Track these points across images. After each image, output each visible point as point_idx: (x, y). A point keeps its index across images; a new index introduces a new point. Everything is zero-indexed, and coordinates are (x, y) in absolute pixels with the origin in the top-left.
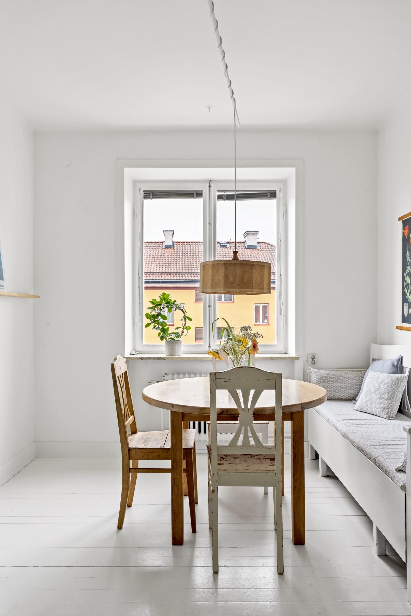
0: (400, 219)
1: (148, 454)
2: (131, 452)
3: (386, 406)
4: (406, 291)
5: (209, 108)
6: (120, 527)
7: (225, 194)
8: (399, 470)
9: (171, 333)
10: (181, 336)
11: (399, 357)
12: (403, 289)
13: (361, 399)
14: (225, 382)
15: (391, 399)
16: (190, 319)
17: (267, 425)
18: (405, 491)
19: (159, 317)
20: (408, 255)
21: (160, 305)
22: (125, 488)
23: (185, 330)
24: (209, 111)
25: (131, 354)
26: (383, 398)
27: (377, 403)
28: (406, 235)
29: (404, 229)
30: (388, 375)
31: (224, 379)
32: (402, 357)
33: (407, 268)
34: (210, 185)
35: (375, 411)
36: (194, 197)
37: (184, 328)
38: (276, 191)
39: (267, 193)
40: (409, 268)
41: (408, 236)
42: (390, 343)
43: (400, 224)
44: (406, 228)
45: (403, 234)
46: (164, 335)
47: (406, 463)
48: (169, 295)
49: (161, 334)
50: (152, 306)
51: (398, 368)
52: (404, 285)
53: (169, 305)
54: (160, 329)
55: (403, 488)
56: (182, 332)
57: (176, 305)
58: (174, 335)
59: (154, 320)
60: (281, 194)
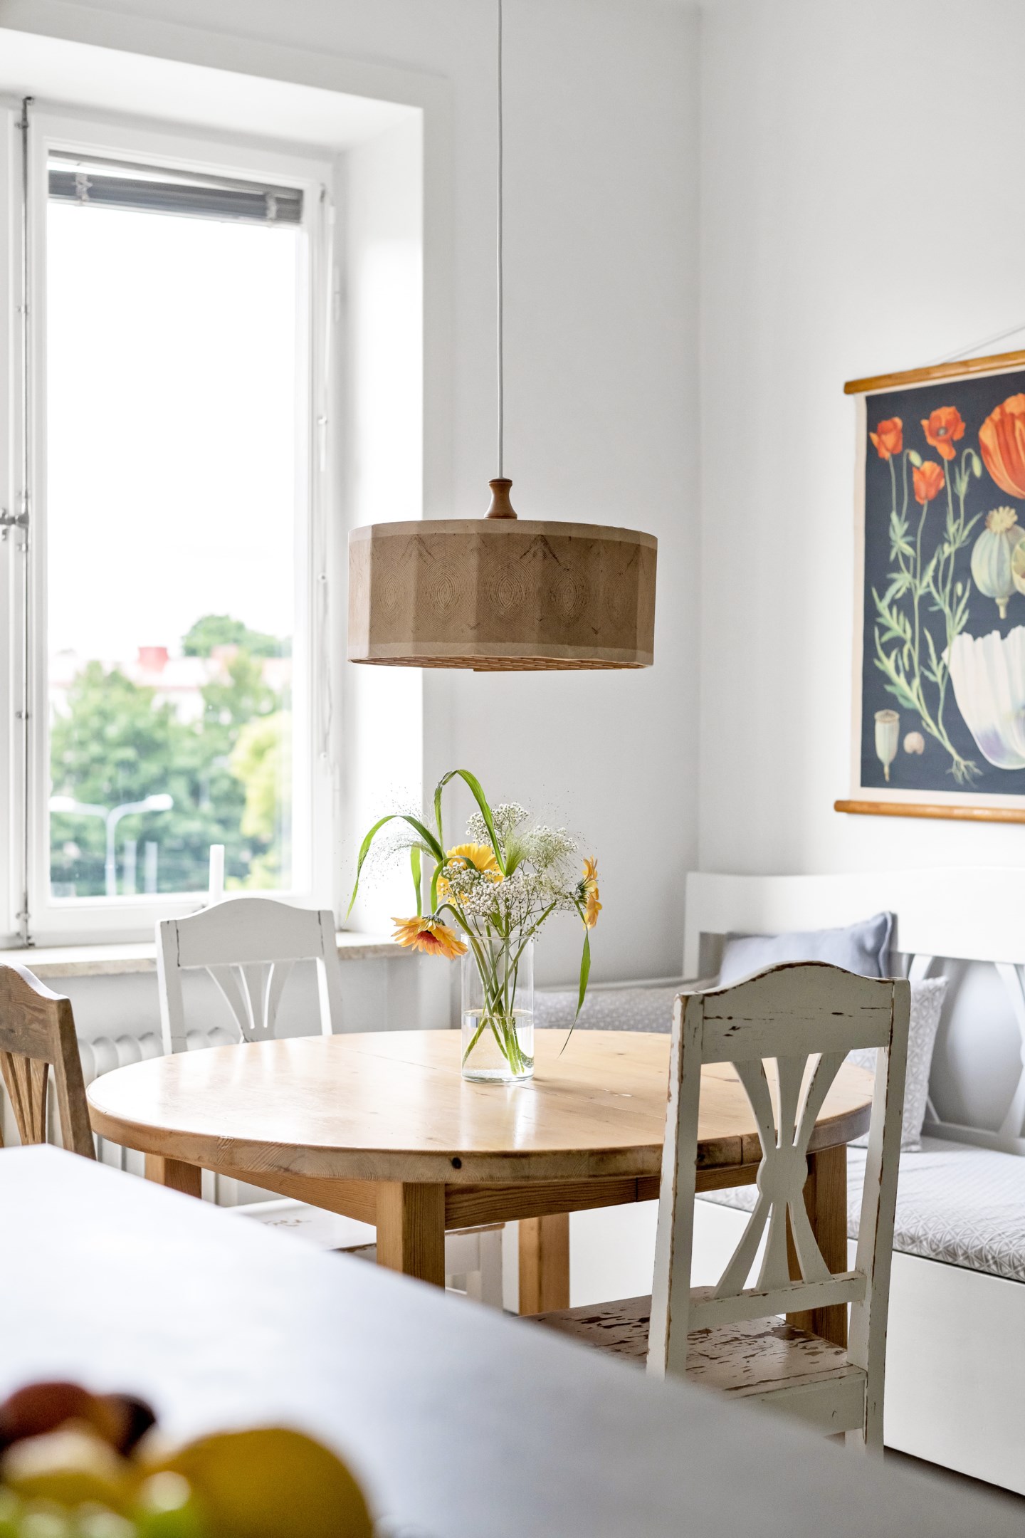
0: (851, 388)
4: (886, 665)
7: (83, 174)
12: (871, 655)
14: (732, 1032)
20: (900, 532)
28: (886, 455)
29: (872, 426)
31: (730, 1018)
32: (894, 918)
33: (892, 581)
38: (300, 193)
39: (262, 198)
40: (902, 581)
41: (897, 458)
42: (789, 866)
43: (854, 410)
44: (886, 424)
45: (871, 450)
51: (879, 957)
52: (877, 643)
60: (330, 212)
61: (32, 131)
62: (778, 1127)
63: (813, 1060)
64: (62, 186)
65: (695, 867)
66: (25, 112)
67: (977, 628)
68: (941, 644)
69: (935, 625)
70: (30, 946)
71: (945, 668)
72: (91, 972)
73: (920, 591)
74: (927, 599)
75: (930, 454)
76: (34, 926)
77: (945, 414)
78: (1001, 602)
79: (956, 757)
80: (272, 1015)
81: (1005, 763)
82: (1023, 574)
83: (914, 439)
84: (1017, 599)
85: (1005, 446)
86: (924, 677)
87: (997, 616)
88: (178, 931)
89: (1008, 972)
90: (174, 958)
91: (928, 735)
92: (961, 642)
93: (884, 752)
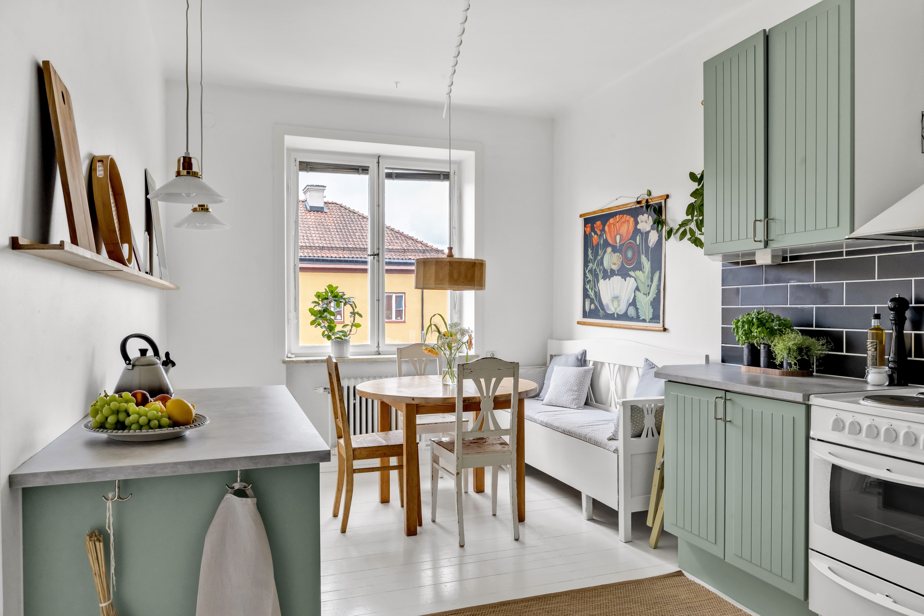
0: (581, 216)
1: (374, 452)
2: (355, 452)
3: (576, 397)
4: (588, 287)
5: (397, 84)
6: (344, 530)
7: (394, 172)
8: (610, 439)
9: (337, 332)
10: (349, 334)
11: (583, 351)
12: (584, 284)
13: (548, 395)
14: (471, 372)
15: (579, 390)
16: (361, 316)
17: (467, 422)
18: (618, 453)
19: (325, 314)
20: (590, 253)
21: (327, 299)
22: (350, 490)
23: (354, 328)
24: (397, 87)
25: (287, 357)
26: (572, 390)
27: (567, 395)
28: (588, 233)
29: (585, 226)
30: (575, 368)
31: (470, 369)
32: (586, 351)
33: (589, 266)
34: (379, 161)
35: (565, 403)
36: (359, 173)
37: (352, 325)
38: (449, 173)
39: (440, 175)
40: (591, 265)
41: (590, 234)
43: (581, 221)
44: (587, 225)
45: (585, 232)
46: (330, 334)
47: (616, 432)
48: (337, 287)
49: (326, 333)
50: (316, 300)
51: (582, 361)
52: (586, 281)
53: (337, 299)
54: (325, 327)
55: (616, 451)
56: (351, 331)
57: (344, 299)
58: (341, 334)
59: (320, 317)
60: (456, 177)
61: (380, 164)
62: (485, 395)
63: (494, 380)
64: (389, 176)
65: (551, 338)
66: (379, 160)
67: (604, 278)
68: (598, 282)
69: (596, 276)
70: (380, 354)
71: (598, 287)
72: (388, 360)
73: (594, 268)
74: (595, 270)
75: (596, 233)
76: (381, 349)
77: (598, 223)
78: (609, 271)
79: (601, 310)
80: (424, 371)
81: (609, 312)
82: (614, 264)
83: (593, 229)
84: (612, 270)
85: (610, 231)
86: (594, 290)
87: (608, 275)
88: (401, 351)
89: (607, 365)
90: (400, 357)
91: (595, 305)
92: (601, 281)
93: (587, 309)
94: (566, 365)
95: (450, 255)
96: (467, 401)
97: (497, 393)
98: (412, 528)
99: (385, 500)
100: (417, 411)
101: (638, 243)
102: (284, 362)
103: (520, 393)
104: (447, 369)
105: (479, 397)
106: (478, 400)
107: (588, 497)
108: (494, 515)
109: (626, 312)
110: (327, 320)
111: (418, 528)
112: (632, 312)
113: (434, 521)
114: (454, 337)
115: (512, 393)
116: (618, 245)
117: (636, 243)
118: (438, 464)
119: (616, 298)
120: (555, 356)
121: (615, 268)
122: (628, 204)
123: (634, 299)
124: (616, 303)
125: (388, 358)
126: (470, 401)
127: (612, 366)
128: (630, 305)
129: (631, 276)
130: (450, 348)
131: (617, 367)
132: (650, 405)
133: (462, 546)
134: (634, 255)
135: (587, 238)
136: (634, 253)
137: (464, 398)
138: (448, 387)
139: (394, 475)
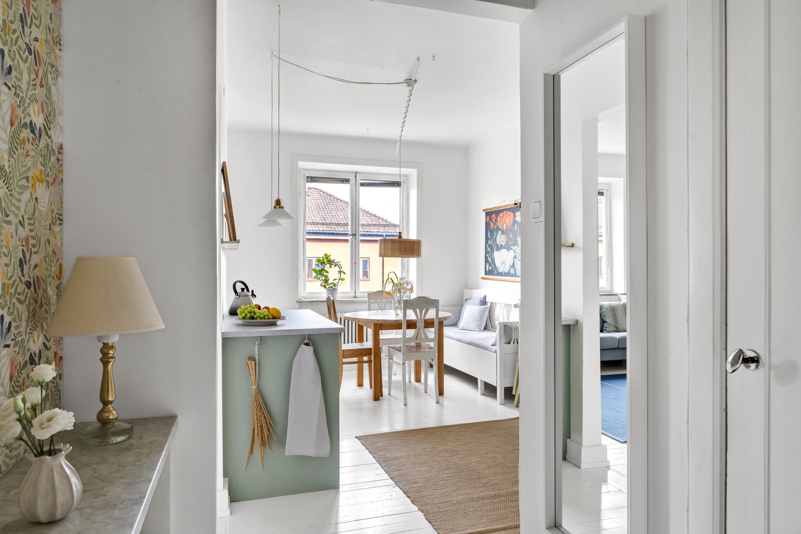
0: (484, 210)
1: (354, 353)
2: (344, 353)
3: (478, 324)
4: (488, 255)
5: (368, 130)
7: (366, 182)
8: (493, 345)
9: (330, 283)
10: (337, 285)
11: (484, 296)
12: (486, 254)
13: (462, 324)
14: (411, 306)
15: (481, 320)
16: (344, 273)
19: (323, 272)
20: (489, 234)
21: (324, 263)
23: (340, 281)
24: (368, 132)
25: (299, 299)
26: (477, 320)
27: (473, 323)
29: (486, 217)
30: (479, 306)
31: (411, 304)
32: (486, 296)
35: (472, 328)
36: (343, 183)
37: (339, 279)
38: (401, 182)
39: (394, 183)
40: (489, 242)
41: (489, 222)
42: (477, 288)
43: (484, 214)
44: (488, 217)
45: (486, 221)
46: (325, 284)
47: (496, 341)
48: (330, 255)
49: (323, 284)
50: (318, 263)
51: (484, 302)
52: (486, 252)
53: (330, 263)
54: (323, 280)
55: (495, 352)
56: (338, 283)
57: (334, 263)
58: (332, 285)
59: (320, 274)
60: (405, 185)
61: (357, 177)
62: (419, 318)
63: (424, 310)
64: (362, 185)
65: (466, 288)
66: (356, 175)
67: (497, 250)
68: (493, 253)
69: (492, 249)
70: (356, 298)
71: (494, 256)
73: (491, 244)
75: (492, 222)
76: (357, 294)
77: (494, 215)
78: (499, 246)
79: (495, 270)
80: (384, 307)
81: (500, 271)
82: (503, 241)
83: (490, 219)
84: (501, 245)
85: (500, 221)
86: (491, 257)
87: (499, 248)
88: (370, 295)
89: (498, 304)
90: (369, 299)
91: (492, 267)
92: (495, 252)
93: (487, 270)
94: (474, 305)
95: (400, 237)
96: (409, 322)
97: (427, 318)
98: (377, 396)
99: (360, 384)
100: (380, 328)
101: (516, 229)
102: (297, 302)
103: (440, 318)
104: (398, 305)
105: (416, 320)
106: (415, 322)
107: (481, 381)
108: (426, 392)
109: (509, 271)
110: (324, 276)
111: (380, 397)
112: (512, 271)
113: (390, 395)
114: (402, 286)
115: (435, 318)
116: (505, 230)
117: (515, 229)
118: (392, 360)
119: (503, 262)
120: (468, 299)
121: (503, 244)
122: (510, 205)
123: (514, 263)
124: (503, 266)
125: (362, 300)
126: (411, 322)
127: (500, 304)
128: (511, 267)
129: (512, 249)
130: (400, 292)
131: (503, 305)
132: (516, 325)
133: (406, 405)
134: (513, 236)
135: (487, 225)
136: (513, 235)
137: (407, 320)
138: (398, 316)
139: (366, 366)
